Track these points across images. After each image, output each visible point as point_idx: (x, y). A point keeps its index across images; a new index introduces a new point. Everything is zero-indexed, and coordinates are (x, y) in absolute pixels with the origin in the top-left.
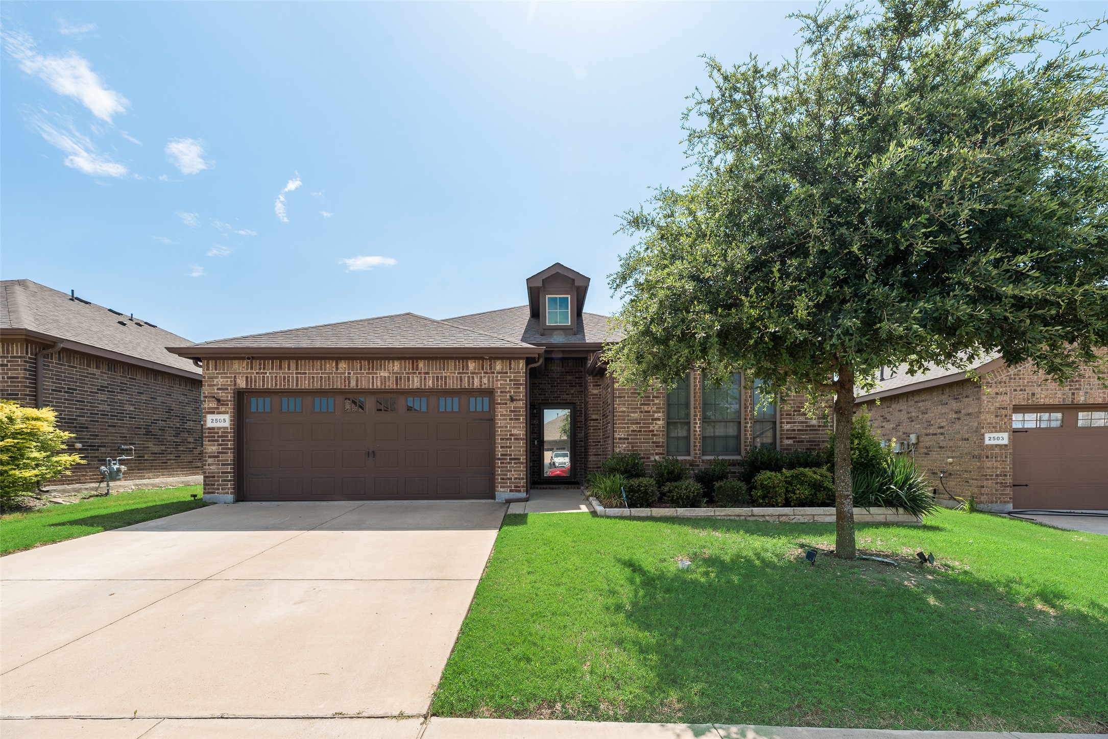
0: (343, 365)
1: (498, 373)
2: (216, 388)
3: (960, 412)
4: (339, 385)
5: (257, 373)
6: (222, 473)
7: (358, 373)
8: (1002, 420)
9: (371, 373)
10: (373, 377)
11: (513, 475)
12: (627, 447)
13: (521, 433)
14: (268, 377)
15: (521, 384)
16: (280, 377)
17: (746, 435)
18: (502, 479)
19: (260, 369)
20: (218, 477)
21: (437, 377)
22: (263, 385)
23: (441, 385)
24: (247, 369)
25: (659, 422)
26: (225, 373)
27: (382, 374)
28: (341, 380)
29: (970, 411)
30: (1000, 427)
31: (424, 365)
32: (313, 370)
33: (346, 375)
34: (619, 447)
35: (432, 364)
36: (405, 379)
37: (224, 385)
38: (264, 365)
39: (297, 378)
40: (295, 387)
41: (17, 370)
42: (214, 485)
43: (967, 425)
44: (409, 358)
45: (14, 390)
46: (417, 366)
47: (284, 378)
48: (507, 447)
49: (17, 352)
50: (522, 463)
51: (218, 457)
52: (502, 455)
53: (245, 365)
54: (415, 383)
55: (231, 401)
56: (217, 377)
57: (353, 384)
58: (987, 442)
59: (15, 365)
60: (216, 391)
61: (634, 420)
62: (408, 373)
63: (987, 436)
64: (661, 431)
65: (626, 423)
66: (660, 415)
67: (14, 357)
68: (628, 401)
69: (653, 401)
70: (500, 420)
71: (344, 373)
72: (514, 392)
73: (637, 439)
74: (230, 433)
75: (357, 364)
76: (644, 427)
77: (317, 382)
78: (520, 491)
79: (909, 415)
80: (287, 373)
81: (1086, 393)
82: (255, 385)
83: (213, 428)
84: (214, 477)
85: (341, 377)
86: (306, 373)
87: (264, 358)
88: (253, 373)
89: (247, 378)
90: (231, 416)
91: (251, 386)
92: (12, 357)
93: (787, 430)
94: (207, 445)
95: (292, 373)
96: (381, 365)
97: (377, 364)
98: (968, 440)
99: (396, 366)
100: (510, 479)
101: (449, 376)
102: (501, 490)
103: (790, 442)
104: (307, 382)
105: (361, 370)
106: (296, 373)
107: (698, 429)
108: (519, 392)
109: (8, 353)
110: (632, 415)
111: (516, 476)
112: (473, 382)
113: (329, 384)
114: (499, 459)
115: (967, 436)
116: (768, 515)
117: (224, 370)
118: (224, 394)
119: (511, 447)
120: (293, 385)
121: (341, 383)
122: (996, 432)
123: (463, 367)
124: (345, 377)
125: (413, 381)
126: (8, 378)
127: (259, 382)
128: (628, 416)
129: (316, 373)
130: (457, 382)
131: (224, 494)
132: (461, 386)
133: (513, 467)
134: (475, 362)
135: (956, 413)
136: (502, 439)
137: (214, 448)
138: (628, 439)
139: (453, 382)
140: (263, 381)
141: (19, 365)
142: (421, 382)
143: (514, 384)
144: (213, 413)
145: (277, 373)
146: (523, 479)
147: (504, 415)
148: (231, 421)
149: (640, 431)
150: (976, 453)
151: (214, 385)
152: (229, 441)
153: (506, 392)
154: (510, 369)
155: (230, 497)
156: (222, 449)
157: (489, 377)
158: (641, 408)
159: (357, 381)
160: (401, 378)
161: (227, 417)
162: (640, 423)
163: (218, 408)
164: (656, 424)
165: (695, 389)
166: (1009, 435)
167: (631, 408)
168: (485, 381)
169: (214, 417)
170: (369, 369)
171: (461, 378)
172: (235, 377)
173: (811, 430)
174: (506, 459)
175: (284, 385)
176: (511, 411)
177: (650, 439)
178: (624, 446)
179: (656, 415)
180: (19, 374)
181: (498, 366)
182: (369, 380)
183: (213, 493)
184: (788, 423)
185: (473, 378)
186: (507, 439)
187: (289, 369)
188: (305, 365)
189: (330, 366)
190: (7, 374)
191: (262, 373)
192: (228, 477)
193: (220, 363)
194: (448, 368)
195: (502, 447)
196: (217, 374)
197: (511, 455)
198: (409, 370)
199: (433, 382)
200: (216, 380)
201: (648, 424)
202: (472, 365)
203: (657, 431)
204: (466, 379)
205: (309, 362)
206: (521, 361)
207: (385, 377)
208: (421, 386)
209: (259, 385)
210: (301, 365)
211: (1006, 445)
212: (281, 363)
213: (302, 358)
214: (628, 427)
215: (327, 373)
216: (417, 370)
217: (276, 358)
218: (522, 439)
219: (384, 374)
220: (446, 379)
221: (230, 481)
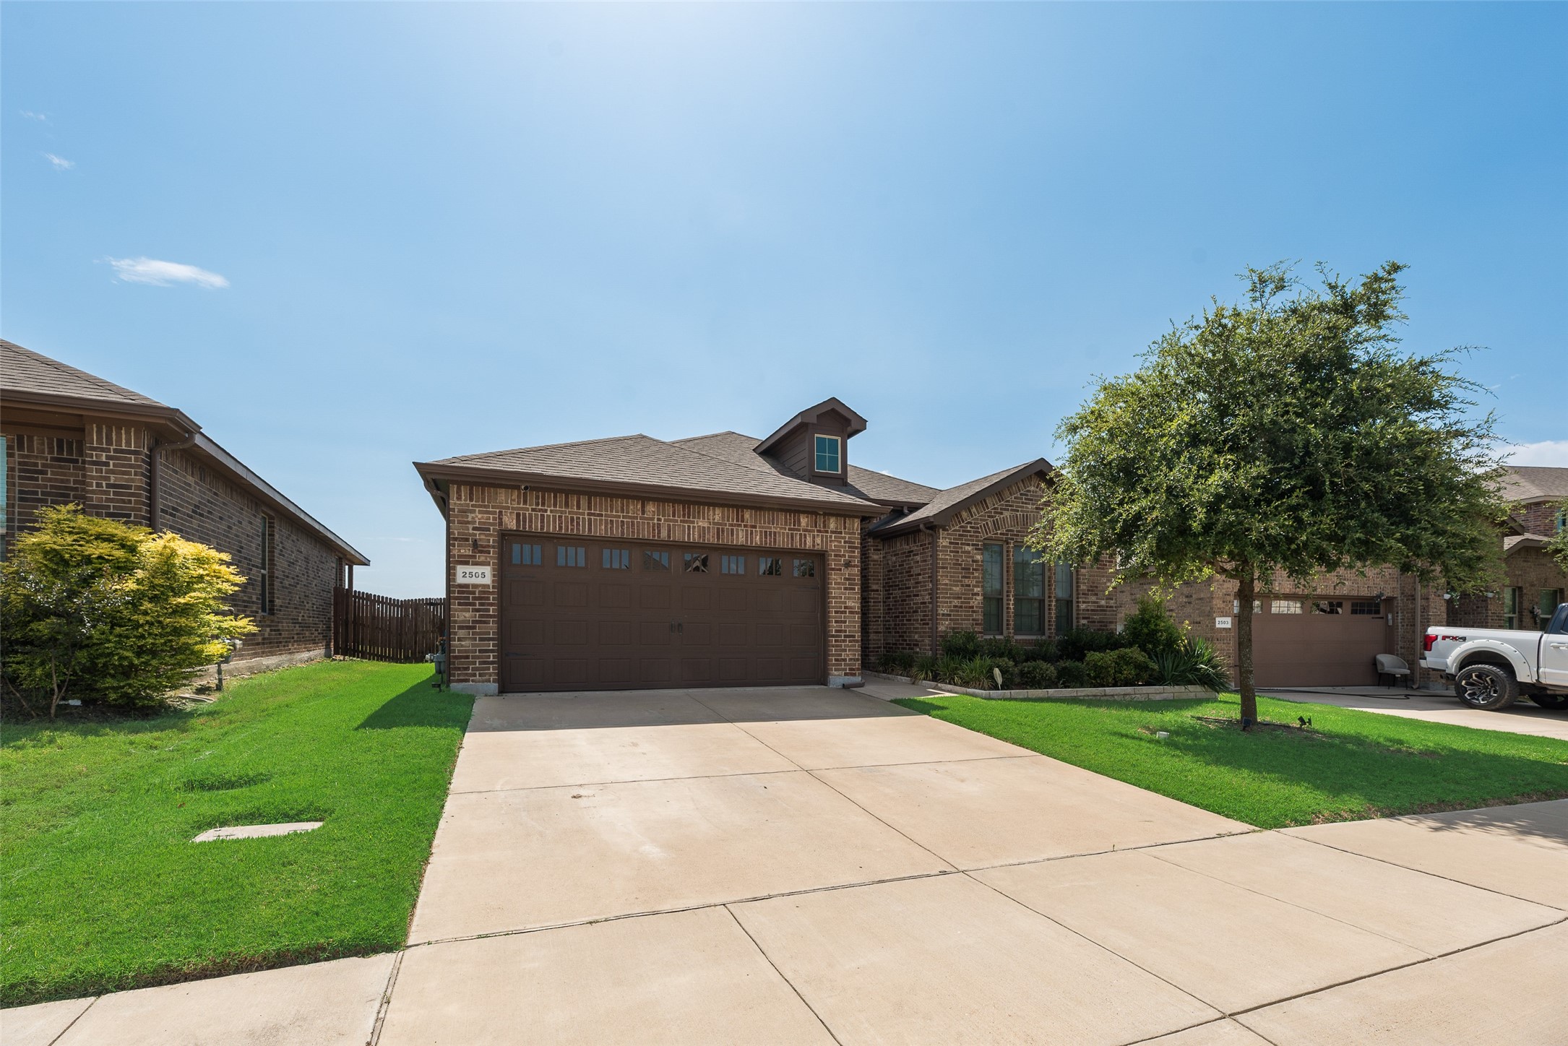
0: (651, 508)
1: (832, 532)
2: (471, 526)
3: (1191, 596)
4: (646, 534)
5: (533, 510)
6: (480, 651)
7: (671, 521)
8: (1227, 606)
9: (686, 522)
10: (689, 527)
11: (848, 655)
12: (950, 624)
13: (857, 605)
14: (548, 516)
15: (856, 548)
16: (566, 517)
17: (1050, 613)
18: (836, 660)
19: (537, 504)
20: (473, 657)
21: (766, 532)
22: (542, 527)
23: (769, 543)
24: (519, 503)
25: (978, 598)
26: (485, 506)
27: (700, 524)
28: (648, 527)
29: (1202, 596)
30: (1226, 612)
31: (751, 516)
32: (612, 511)
33: (656, 521)
34: (942, 624)
35: (760, 515)
36: (728, 532)
37: (484, 523)
38: (543, 498)
39: (590, 520)
40: (586, 533)
41: (129, 473)
42: (467, 669)
43: (1198, 609)
44: (733, 506)
45: (122, 508)
46: (743, 516)
47: (572, 519)
48: (841, 622)
49: (128, 444)
50: (857, 641)
51: (475, 628)
52: (836, 631)
53: (515, 496)
54: (740, 538)
55: (493, 547)
56: (473, 512)
57: (664, 534)
58: (1218, 626)
59: (123, 466)
60: (471, 531)
61: (956, 594)
62: (731, 525)
63: (1217, 619)
64: (980, 607)
65: (949, 598)
66: (979, 589)
67: (122, 451)
68: (951, 572)
69: (973, 573)
70: (834, 588)
71: (653, 519)
72: (849, 556)
73: (958, 615)
74: (493, 593)
75: (669, 508)
76: (966, 603)
77: (617, 528)
78: (855, 675)
79: (1133, 597)
80: (576, 513)
81: (1280, 584)
82: (530, 527)
83: (467, 586)
84: (467, 657)
85: (648, 524)
86: (601, 515)
87: (544, 490)
88: (528, 510)
89: (518, 515)
90: (494, 570)
91: (524, 528)
92: (116, 451)
93: (1083, 610)
94: (456, 610)
95: (583, 514)
96: (699, 512)
97: (694, 511)
98: (1200, 623)
99: (717, 515)
100: (845, 660)
101: (779, 533)
102: (836, 673)
103: (1085, 622)
104: (603, 527)
105: (674, 516)
106: (589, 514)
107: (1012, 607)
108: (854, 557)
109: (109, 442)
110: (954, 588)
111: (851, 657)
112: (805, 541)
113: (633, 532)
114: (833, 636)
115: (1198, 620)
116: (1116, 695)
117: (483, 501)
118: (483, 537)
119: (845, 622)
120: (584, 530)
121: (648, 532)
122: (1223, 616)
123: (794, 522)
124: (654, 524)
125: (738, 535)
126: (109, 486)
127: (536, 523)
128: (951, 589)
129: (616, 516)
130: (788, 540)
131: (483, 682)
132: (792, 545)
133: (848, 646)
134: (807, 517)
135: (1187, 597)
136: (836, 612)
137: (467, 615)
138: (950, 615)
139: (784, 539)
140: (542, 522)
141: (131, 466)
142: (747, 538)
143: (849, 547)
144: (467, 563)
145: (562, 512)
146: (858, 660)
147: (839, 583)
148: (494, 576)
149: (961, 607)
150: (1209, 635)
151: (468, 522)
152: (492, 604)
153: (840, 556)
154: (845, 528)
155: (494, 687)
156: (480, 616)
157: (822, 536)
158: (961, 581)
159: (669, 531)
160: (723, 531)
161: (487, 570)
162: (961, 598)
163: (475, 557)
164: (975, 599)
165: (1008, 563)
166: (1232, 620)
167: (954, 581)
168: (818, 540)
169: (468, 569)
170: (684, 516)
171: (792, 534)
172: (501, 512)
173: (1101, 610)
174: (840, 636)
175: (572, 530)
176: (846, 579)
177: (970, 616)
178: (947, 623)
179: (976, 590)
180: (133, 480)
181: (832, 524)
182: (684, 531)
183: (467, 681)
184: (1084, 602)
185: (805, 536)
186: (842, 612)
187: (578, 507)
188: (601, 504)
189: (634, 508)
190: (108, 479)
191: (540, 510)
192: (489, 657)
193: (477, 491)
194: (778, 521)
195: (836, 622)
196: (472, 506)
197: (845, 631)
198: (733, 520)
199: (761, 538)
200: (470, 516)
201: (969, 599)
202: (804, 521)
203: (976, 607)
204: (798, 537)
205: (606, 501)
206: (856, 520)
207: (704, 527)
208: (747, 542)
209: (536, 527)
210: (595, 504)
211: (1230, 629)
212: (567, 498)
213: (596, 494)
214: (950, 602)
215: (630, 517)
216: (743, 521)
217: (561, 491)
218: (857, 613)
219: (703, 523)
220: (775, 536)
221: (492, 663)
